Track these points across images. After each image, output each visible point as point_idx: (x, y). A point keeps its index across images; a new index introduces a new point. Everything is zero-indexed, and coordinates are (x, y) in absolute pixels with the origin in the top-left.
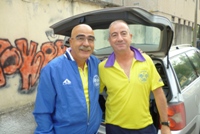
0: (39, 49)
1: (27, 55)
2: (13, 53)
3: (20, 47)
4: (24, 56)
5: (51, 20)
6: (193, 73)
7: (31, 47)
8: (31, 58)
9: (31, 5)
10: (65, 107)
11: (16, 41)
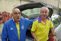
0: (10, 15)
1: (6, 17)
2: (2, 16)
3: (4, 14)
4: (5, 18)
5: (14, 6)
6: (58, 23)
7: (7, 15)
8: (8, 18)
9: (8, 1)
10: (11, 37)
11: (3, 13)
